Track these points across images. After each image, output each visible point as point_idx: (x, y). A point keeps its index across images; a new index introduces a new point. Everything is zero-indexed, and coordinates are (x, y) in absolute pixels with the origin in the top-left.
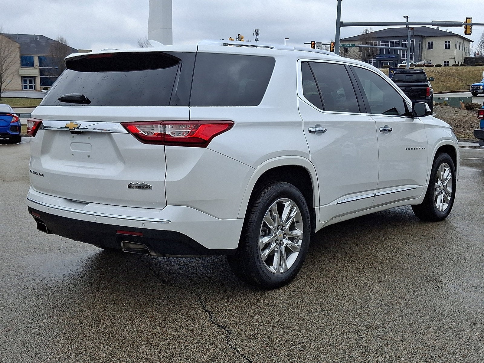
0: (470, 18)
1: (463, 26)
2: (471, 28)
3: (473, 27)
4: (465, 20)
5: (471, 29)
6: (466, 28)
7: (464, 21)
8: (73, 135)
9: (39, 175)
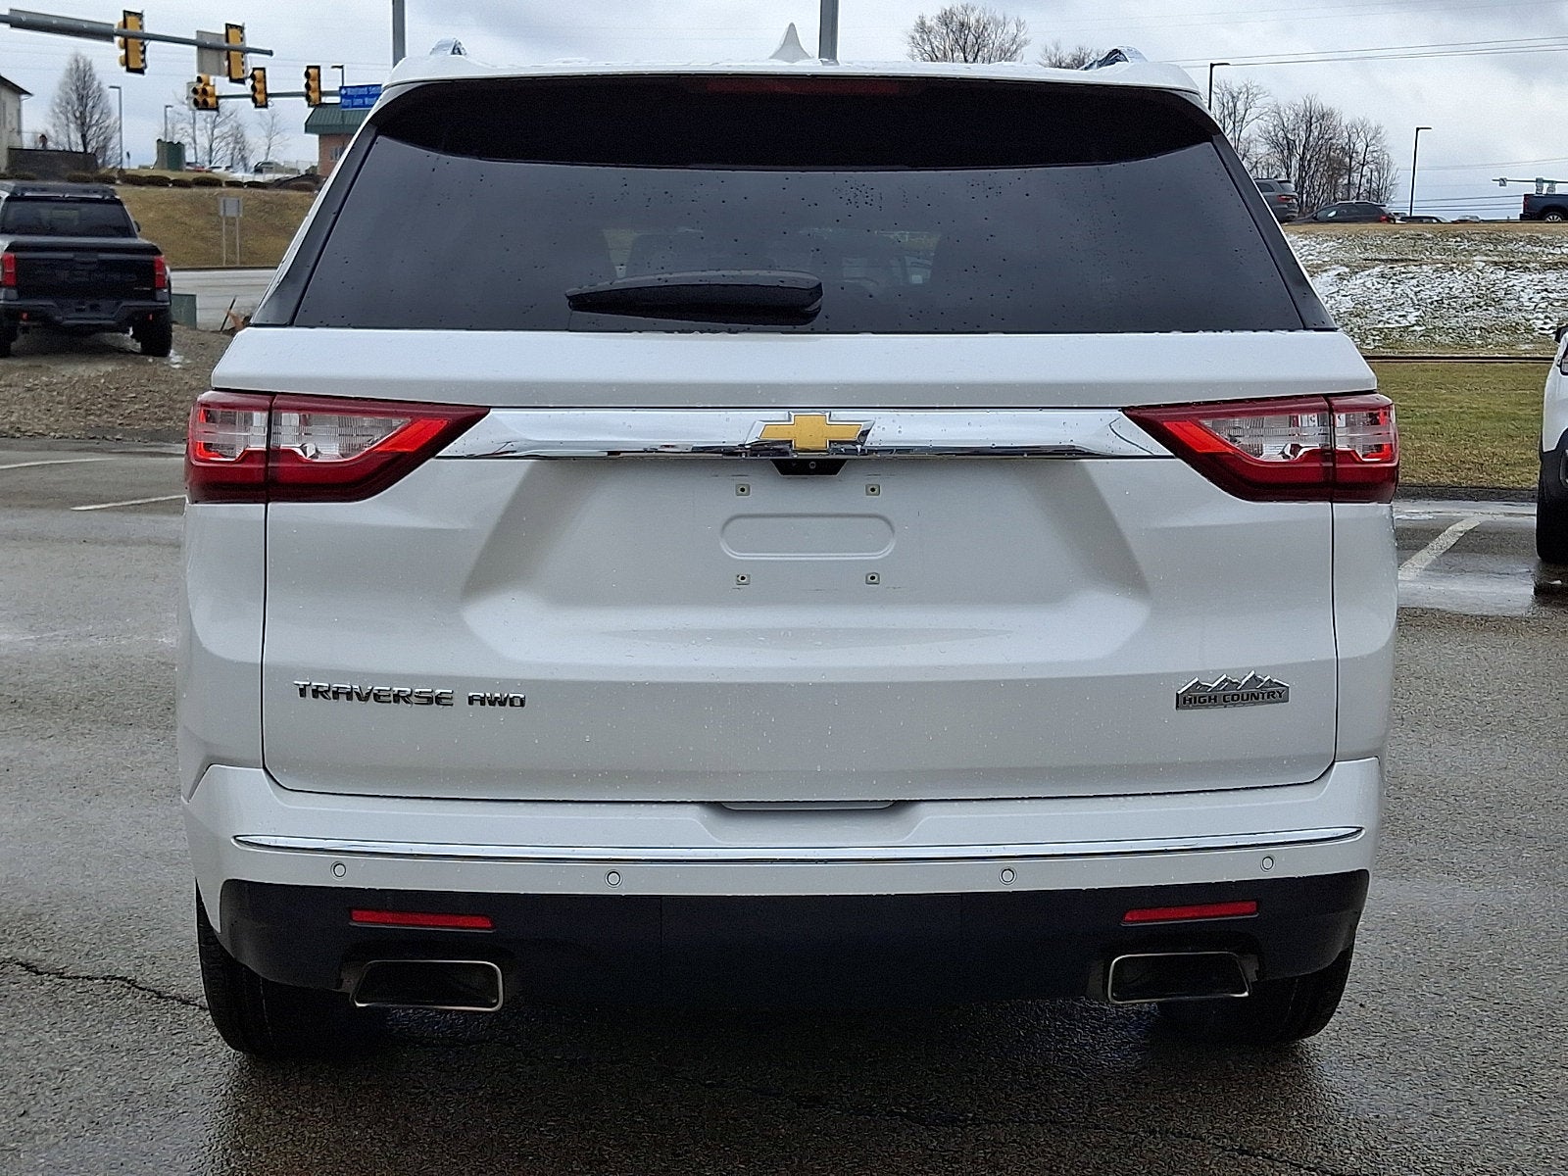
0: (140, 16)
1: (117, 39)
2: (142, 48)
3: (151, 45)
4: (121, 19)
5: (144, 52)
6: (125, 46)
7: (116, 20)
8: (743, 481)
9: (471, 700)
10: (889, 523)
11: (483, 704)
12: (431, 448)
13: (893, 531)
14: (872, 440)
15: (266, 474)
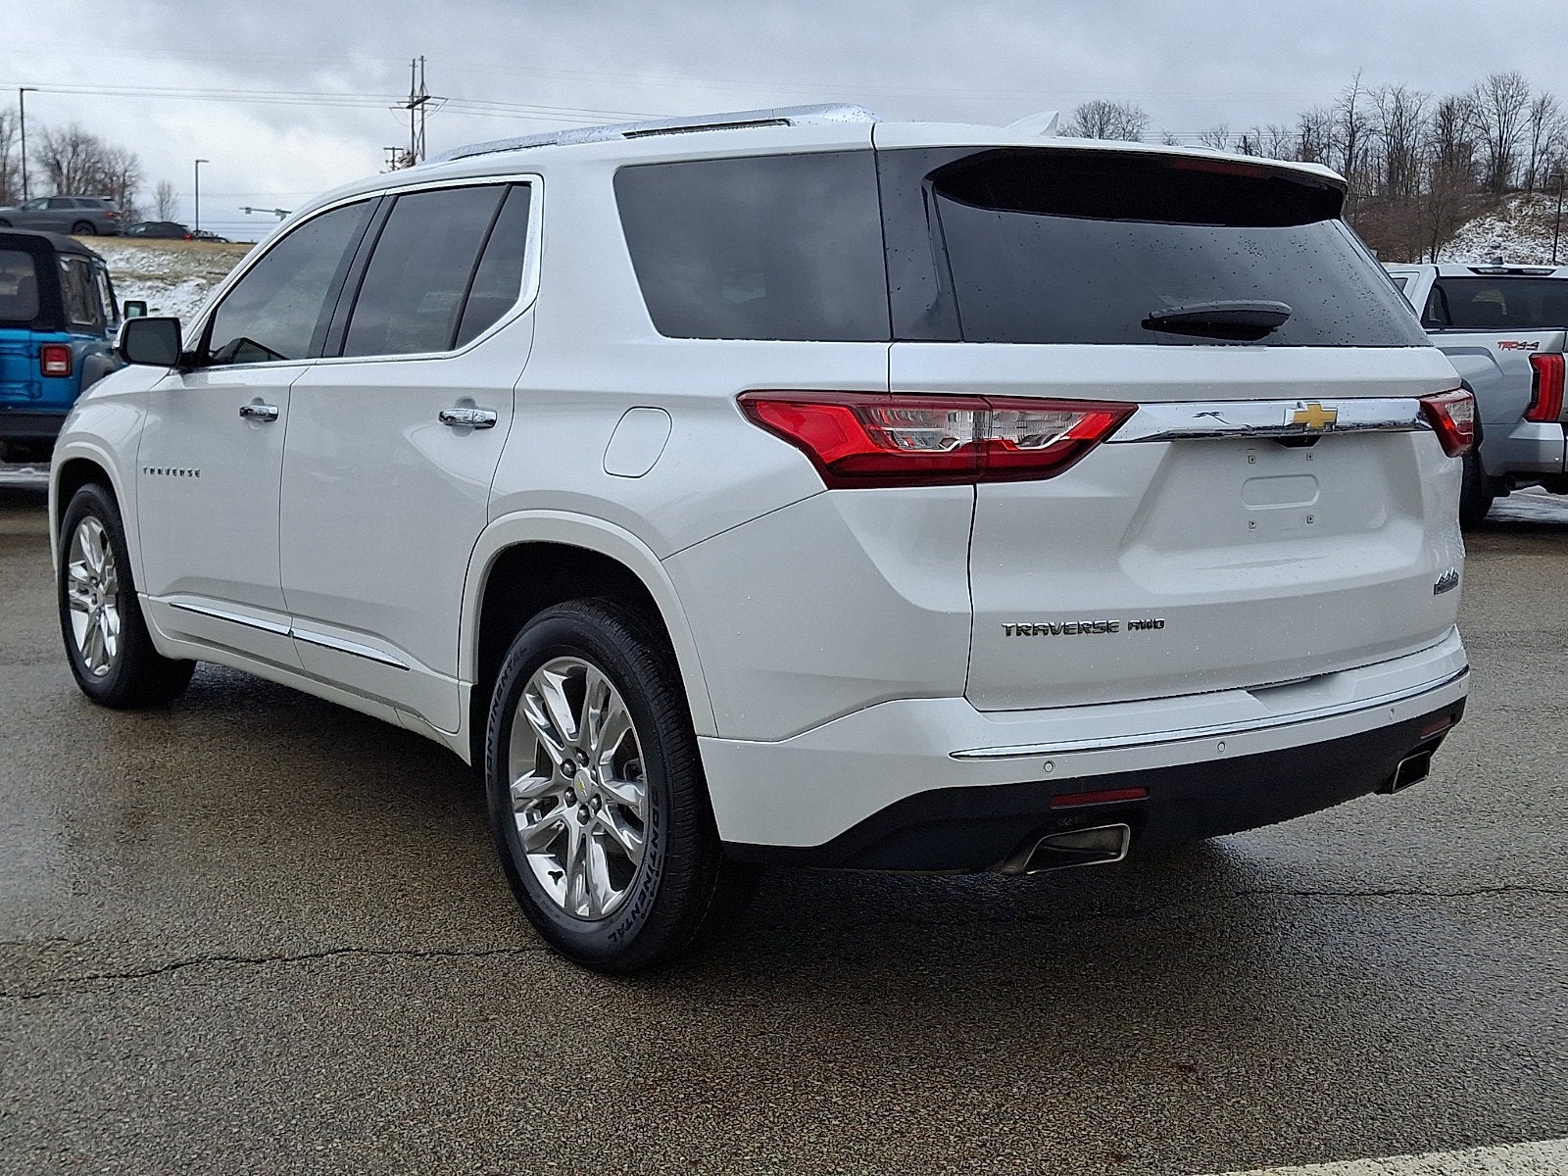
8: (1251, 453)
9: (1130, 626)
10: (1314, 478)
11: (1137, 628)
12: (1105, 436)
13: (1317, 484)
14: (1342, 420)
15: (988, 461)
